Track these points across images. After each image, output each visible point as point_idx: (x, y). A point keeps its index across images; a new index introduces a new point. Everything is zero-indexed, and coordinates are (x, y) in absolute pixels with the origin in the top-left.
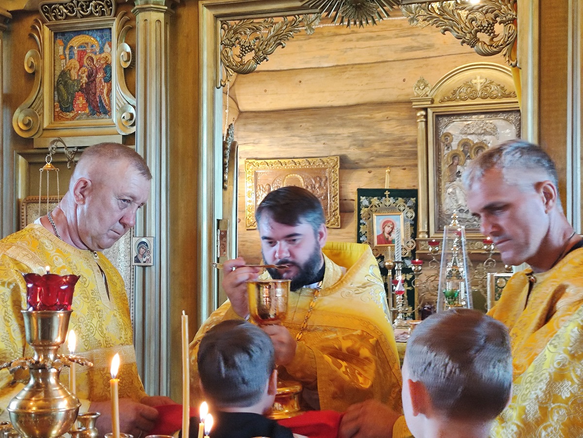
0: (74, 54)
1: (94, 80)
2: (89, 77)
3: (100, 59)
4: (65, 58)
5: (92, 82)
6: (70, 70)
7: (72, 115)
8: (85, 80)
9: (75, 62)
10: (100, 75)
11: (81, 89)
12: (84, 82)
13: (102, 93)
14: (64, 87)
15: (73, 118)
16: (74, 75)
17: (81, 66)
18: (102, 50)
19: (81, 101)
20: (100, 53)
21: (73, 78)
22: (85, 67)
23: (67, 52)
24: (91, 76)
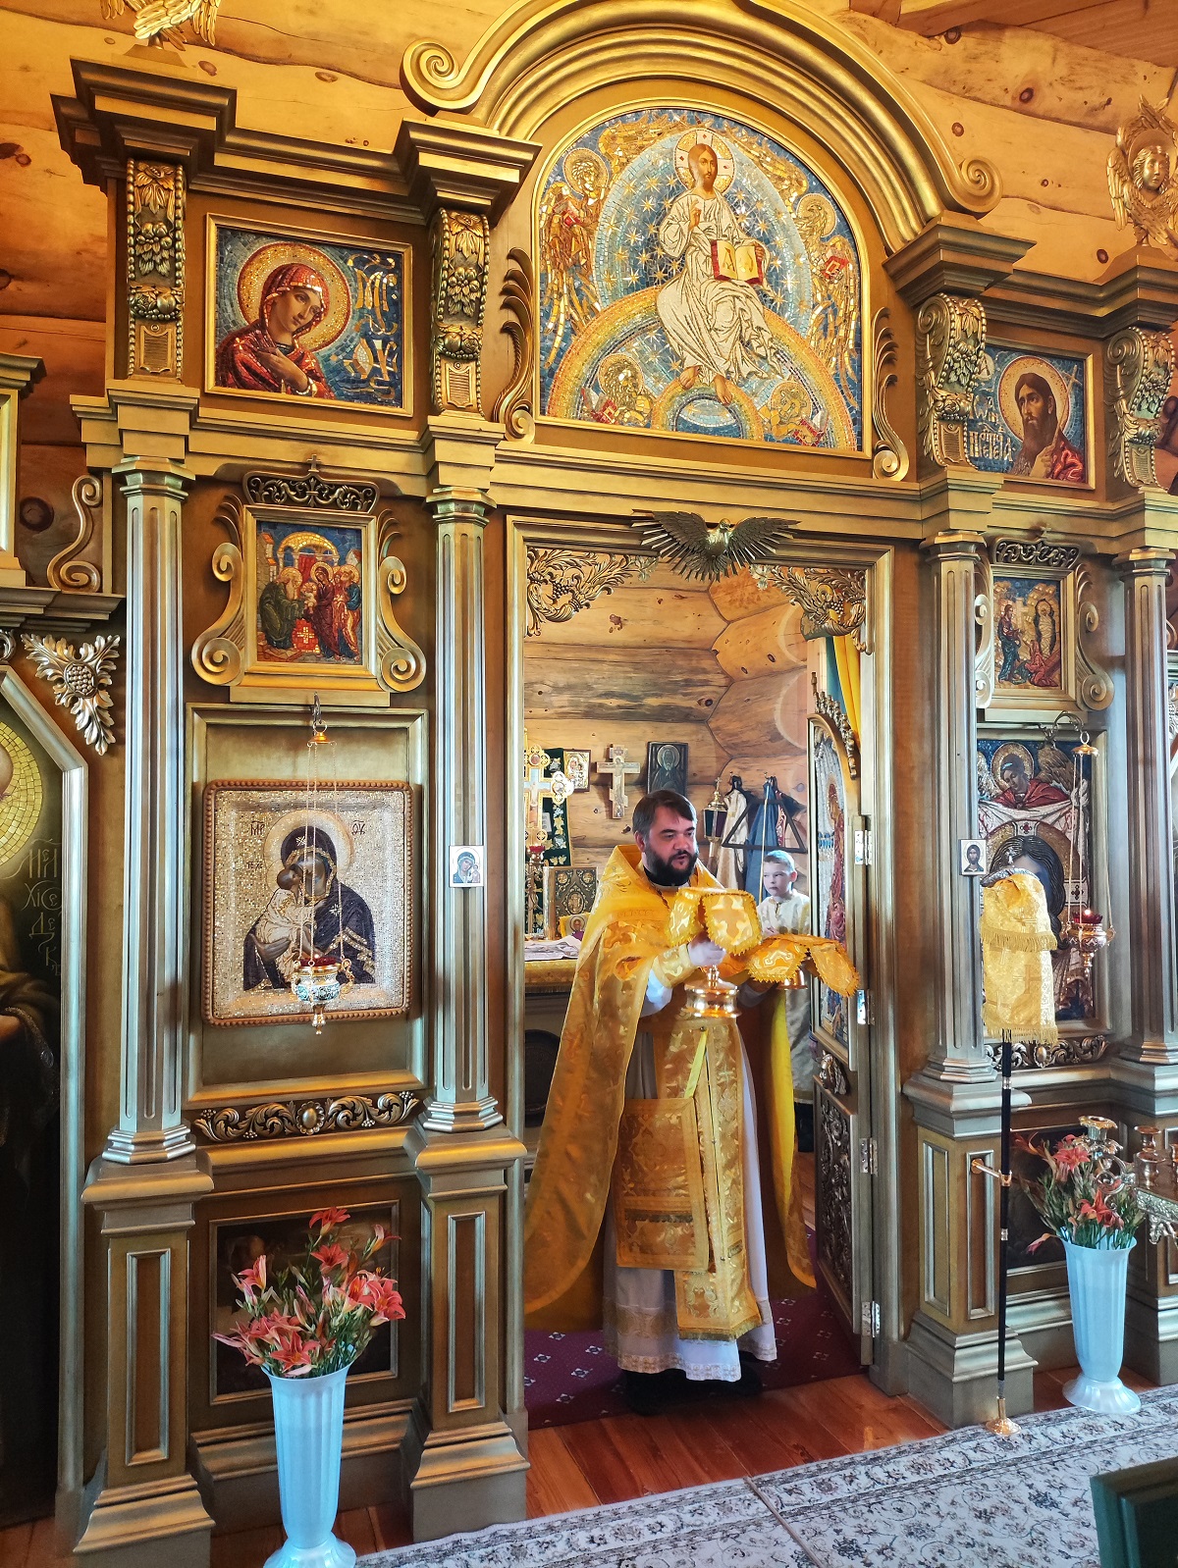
0: (293, 560)
1: (330, 604)
2: (319, 597)
3: (339, 573)
4: (278, 564)
5: (326, 606)
6: (285, 584)
7: (289, 653)
8: (312, 601)
9: (294, 572)
10: (340, 598)
11: (307, 616)
12: (311, 604)
13: (345, 626)
14: (274, 607)
15: (292, 659)
16: (292, 591)
17: (307, 579)
18: (342, 561)
19: (306, 634)
20: (340, 564)
21: (291, 597)
22: (312, 581)
23: (280, 555)
24: (324, 596)
